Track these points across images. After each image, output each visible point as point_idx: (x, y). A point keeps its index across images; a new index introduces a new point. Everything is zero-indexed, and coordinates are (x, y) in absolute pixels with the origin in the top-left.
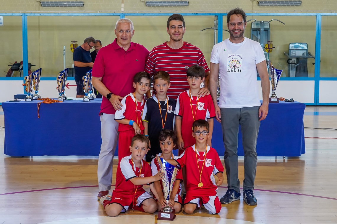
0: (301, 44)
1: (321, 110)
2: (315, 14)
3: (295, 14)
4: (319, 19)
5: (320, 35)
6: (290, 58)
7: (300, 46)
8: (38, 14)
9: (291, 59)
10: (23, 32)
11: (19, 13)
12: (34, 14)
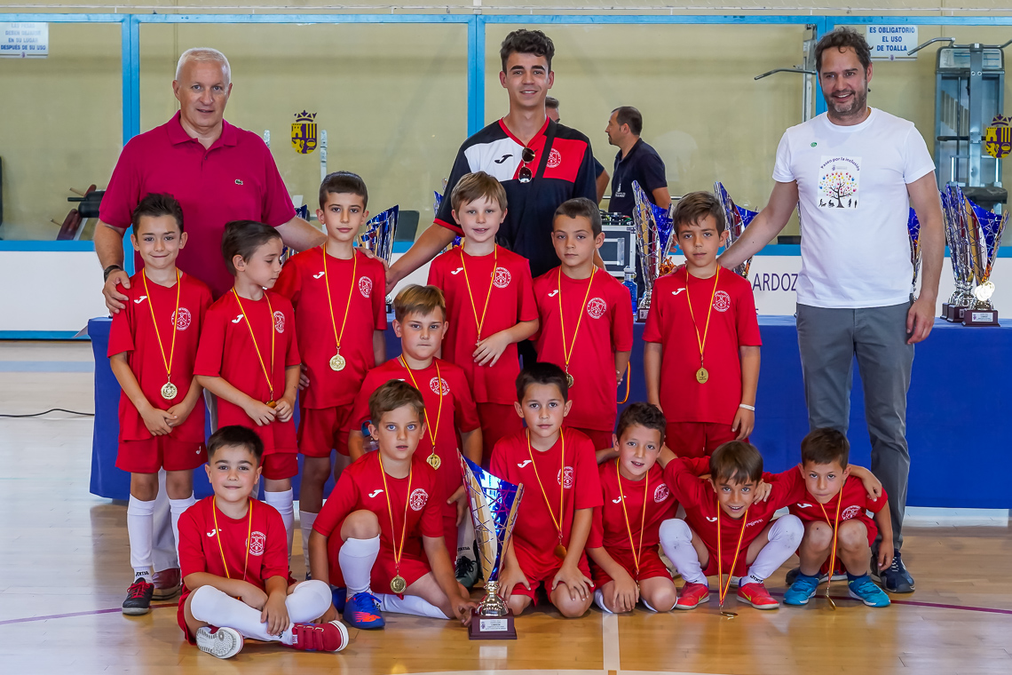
8: (178, 18)
10: (124, 81)
11: (111, 12)
12: (164, 16)
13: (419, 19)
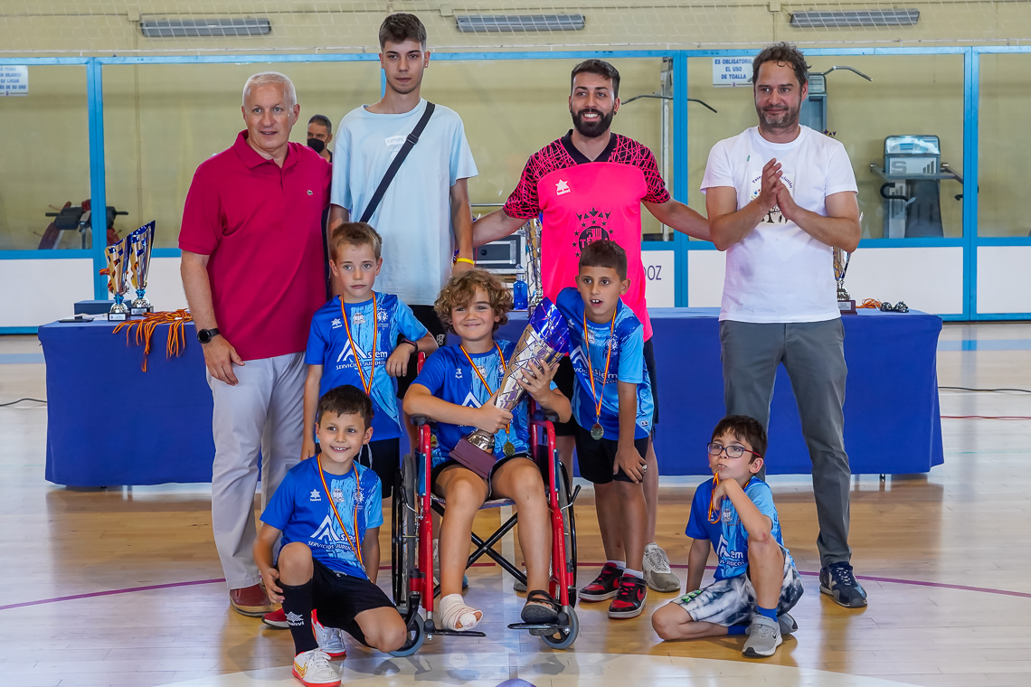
0: (919, 140)
1: (983, 334)
2: (962, 50)
3: (900, 51)
4: (974, 63)
5: (977, 110)
6: (890, 182)
7: (917, 146)
8: (135, 60)
9: (893, 185)
10: (90, 114)
11: (77, 55)
12: (122, 58)
13: (339, 57)
